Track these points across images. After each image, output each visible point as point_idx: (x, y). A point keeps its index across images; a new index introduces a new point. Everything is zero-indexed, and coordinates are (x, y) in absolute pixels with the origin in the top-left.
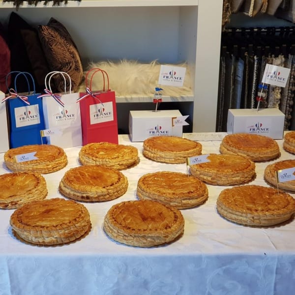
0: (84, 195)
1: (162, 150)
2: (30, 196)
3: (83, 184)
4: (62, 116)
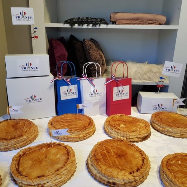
0: (111, 181)
4: (93, 93)
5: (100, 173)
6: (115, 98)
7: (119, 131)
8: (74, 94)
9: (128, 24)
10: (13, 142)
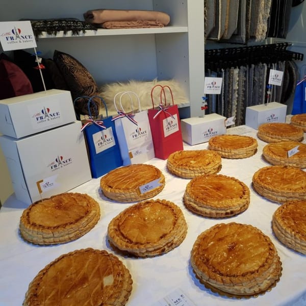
0: (229, 211)
4: (137, 134)
5: (214, 209)
6: (166, 133)
7: (195, 169)
8: (111, 141)
9: (132, 27)
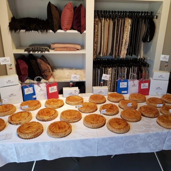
1: (71, 101)
2: (25, 120)
3: (43, 115)
4: (40, 90)
5: (40, 118)
6: (50, 92)
7: (50, 105)
8: (32, 91)
10: (7, 112)
